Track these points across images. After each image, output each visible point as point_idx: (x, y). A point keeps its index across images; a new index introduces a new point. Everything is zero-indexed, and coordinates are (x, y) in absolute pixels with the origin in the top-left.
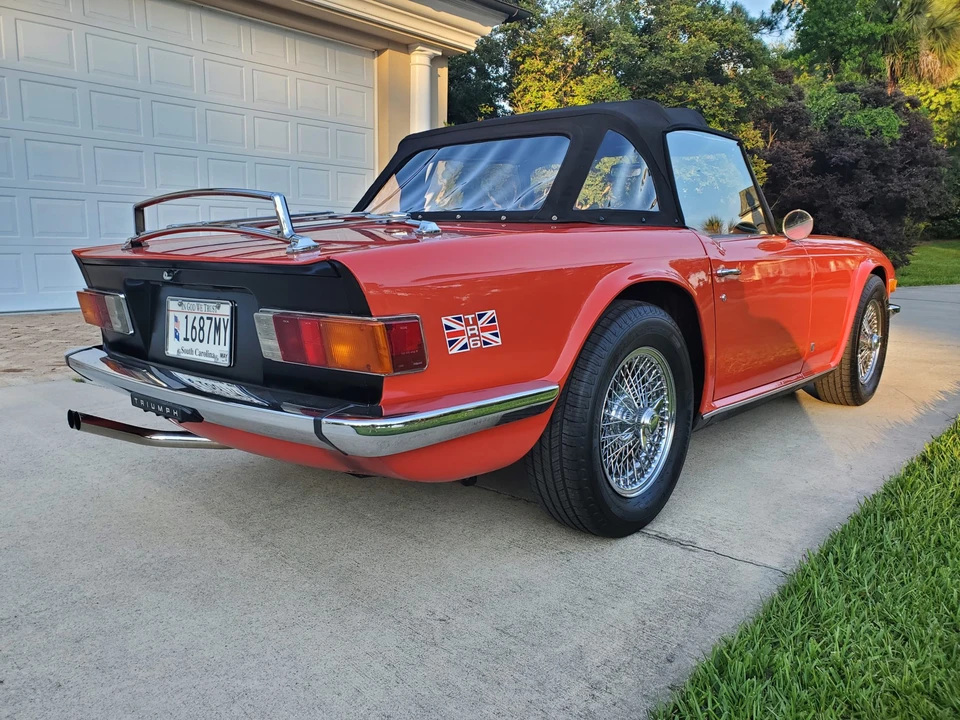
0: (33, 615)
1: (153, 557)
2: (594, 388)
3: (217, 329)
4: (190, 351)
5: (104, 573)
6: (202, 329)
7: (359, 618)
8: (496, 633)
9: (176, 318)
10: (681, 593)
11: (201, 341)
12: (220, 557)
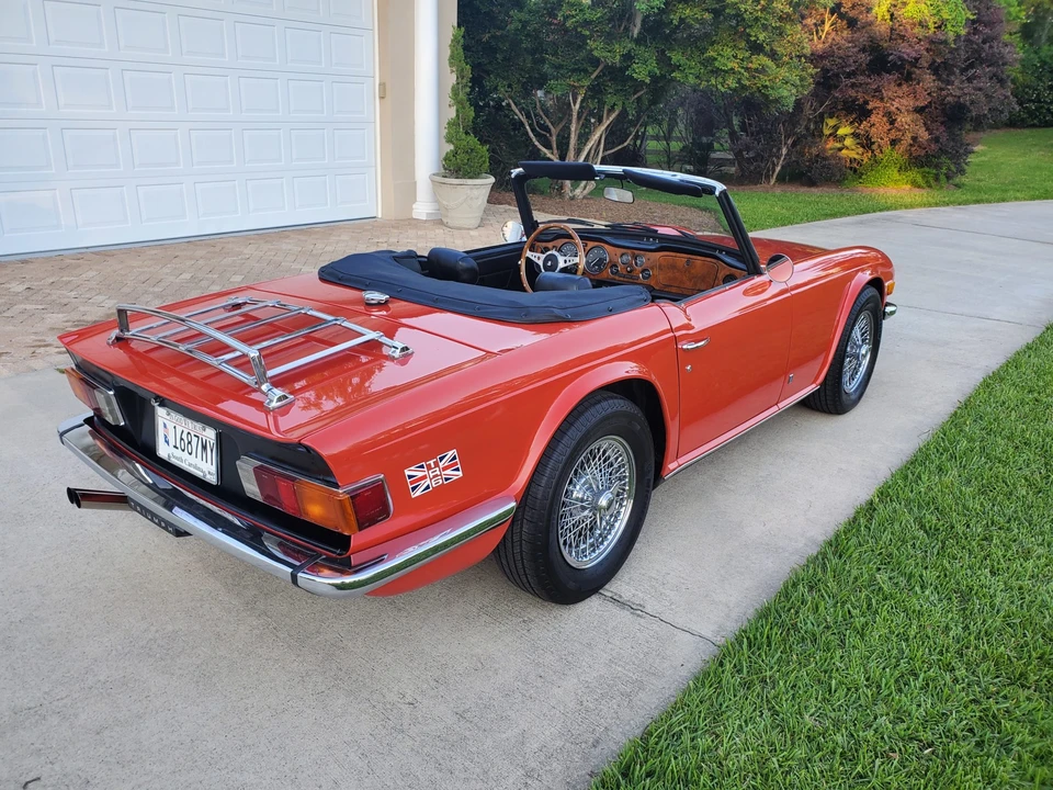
0: (55, 703)
1: (157, 631)
2: (551, 491)
3: (204, 448)
4: (180, 459)
5: (114, 652)
6: (189, 443)
7: (340, 702)
8: (456, 718)
9: (165, 426)
10: (620, 669)
11: (190, 454)
12: (218, 629)
